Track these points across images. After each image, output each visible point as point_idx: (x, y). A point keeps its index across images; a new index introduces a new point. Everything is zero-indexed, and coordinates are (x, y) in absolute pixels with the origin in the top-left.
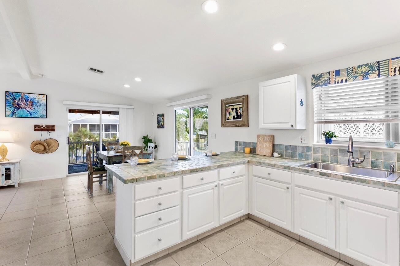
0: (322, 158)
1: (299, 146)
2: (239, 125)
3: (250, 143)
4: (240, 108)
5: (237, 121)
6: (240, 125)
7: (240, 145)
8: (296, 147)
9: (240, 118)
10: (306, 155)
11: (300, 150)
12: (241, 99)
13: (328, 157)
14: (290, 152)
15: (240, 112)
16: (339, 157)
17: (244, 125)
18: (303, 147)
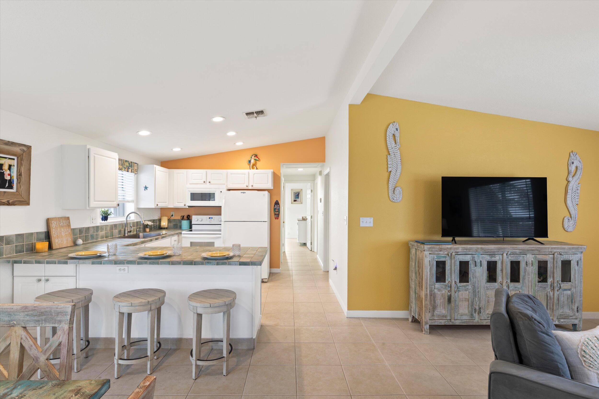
0: (105, 234)
1: (91, 227)
2: (8, 201)
3: (32, 234)
4: (10, 166)
5: (5, 192)
6: (11, 201)
7: (8, 243)
8: (89, 228)
9: (11, 187)
10: (96, 235)
11: (91, 232)
12: (17, 149)
13: (108, 232)
14: (83, 236)
15: (10, 175)
16: (114, 231)
17: (20, 201)
18: (94, 227)
